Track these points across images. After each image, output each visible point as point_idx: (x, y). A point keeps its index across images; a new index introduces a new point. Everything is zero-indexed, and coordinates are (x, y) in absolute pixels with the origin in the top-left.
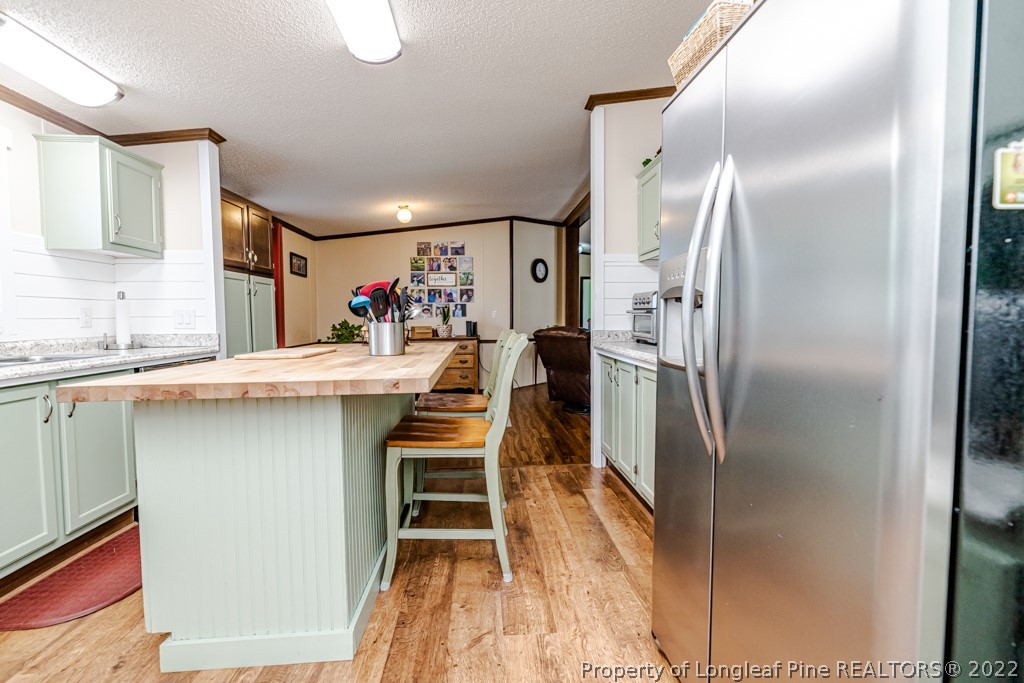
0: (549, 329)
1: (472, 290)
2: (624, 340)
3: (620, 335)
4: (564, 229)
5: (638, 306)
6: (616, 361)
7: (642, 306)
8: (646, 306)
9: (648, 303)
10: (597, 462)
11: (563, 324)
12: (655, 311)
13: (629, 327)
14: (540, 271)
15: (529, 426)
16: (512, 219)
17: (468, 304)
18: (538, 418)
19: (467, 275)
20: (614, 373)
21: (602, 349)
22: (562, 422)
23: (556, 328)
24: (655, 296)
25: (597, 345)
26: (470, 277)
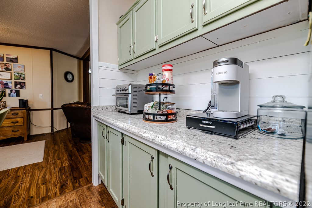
0: (74, 103)
1: (24, 83)
2: (111, 111)
3: (109, 108)
4: (82, 61)
5: (119, 92)
6: (107, 126)
7: (122, 92)
8: (124, 92)
9: (126, 90)
10: (95, 183)
11: (82, 101)
12: (130, 95)
13: (114, 104)
14: (70, 77)
15: (56, 158)
16: (52, 50)
17: (21, 90)
18: (64, 150)
19: (20, 74)
20: (105, 134)
21: (98, 118)
22: (78, 150)
23: (78, 103)
24: (130, 86)
25: (95, 115)
26: (23, 76)
